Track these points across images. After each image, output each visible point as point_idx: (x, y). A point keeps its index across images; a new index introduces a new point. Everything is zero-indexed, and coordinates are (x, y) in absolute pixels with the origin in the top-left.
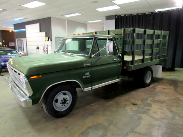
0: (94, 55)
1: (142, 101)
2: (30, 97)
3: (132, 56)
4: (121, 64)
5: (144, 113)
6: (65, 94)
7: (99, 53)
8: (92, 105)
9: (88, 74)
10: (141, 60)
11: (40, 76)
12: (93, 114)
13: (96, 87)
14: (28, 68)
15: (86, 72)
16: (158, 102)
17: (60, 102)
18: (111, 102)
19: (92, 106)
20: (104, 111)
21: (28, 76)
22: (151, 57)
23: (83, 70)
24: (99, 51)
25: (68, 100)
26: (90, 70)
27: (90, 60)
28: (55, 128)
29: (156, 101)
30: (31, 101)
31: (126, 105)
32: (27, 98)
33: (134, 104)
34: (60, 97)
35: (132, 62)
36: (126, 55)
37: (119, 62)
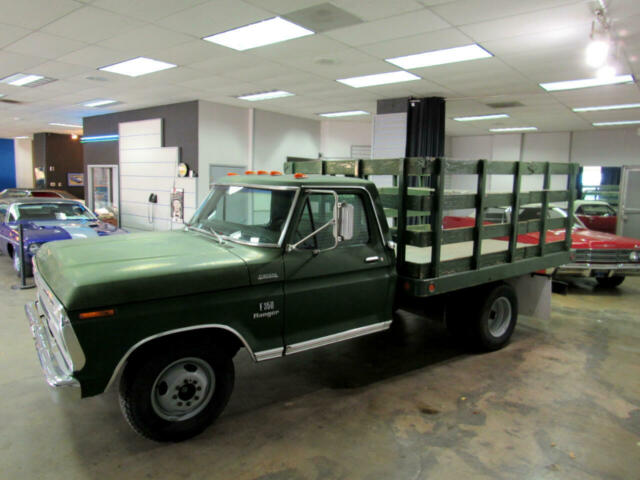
0: (294, 246)
1: (459, 402)
2: (76, 375)
3: (430, 249)
4: (394, 272)
6: (191, 368)
7: (314, 237)
8: (287, 404)
9: (270, 305)
10: (468, 261)
11: (111, 312)
12: (281, 437)
13: (298, 347)
14: (76, 285)
15: (264, 300)
16: (513, 409)
17: (172, 391)
18: (354, 400)
19: (287, 408)
20: (320, 427)
21: (73, 311)
22: (505, 250)
23: (254, 295)
24: (314, 230)
25: (200, 389)
26: (279, 293)
27: (280, 260)
28: (149, 476)
29: (508, 404)
30: (78, 385)
31: (399, 412)
32: (67, 376)
33: (427, 411)
34: (178, 377)
35: (432, 268)
36: (409, 244)
37: (388, 268)
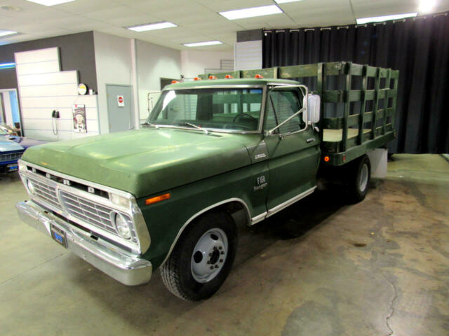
0: (271, 131)
1: (371, 236)
2: (142, 256)
3: (341, 130)
4: (319, 150)
5: (392, 264)
6: (215, 237)
9: (263, 179)
11: (168, 195)
13: (274, 210)
15: (259, 175)
16: (407, 235)
17: (206, 258)
20: (300, 268)
21: (140, 199)
22: (370, 130)
23: (254, 172)
25: (222, 253)
27: (263, 143)
29: (400, 234)
30: (150, 264)
31: (341, 249)
32: (136, 258)
33: (358, 245)
34: (206, 246)
35: (342, 145)
36: (327, 128)
37: (316, 147)
